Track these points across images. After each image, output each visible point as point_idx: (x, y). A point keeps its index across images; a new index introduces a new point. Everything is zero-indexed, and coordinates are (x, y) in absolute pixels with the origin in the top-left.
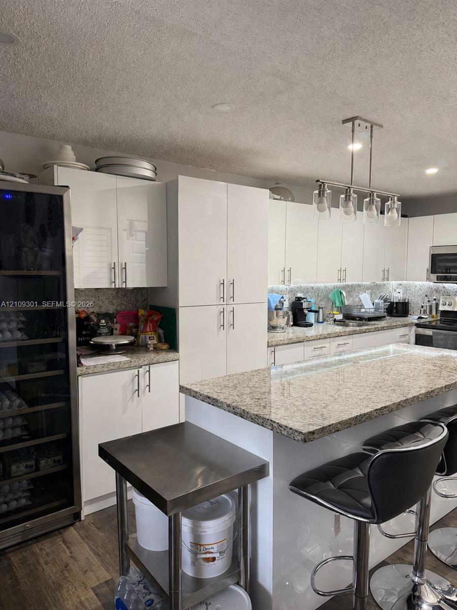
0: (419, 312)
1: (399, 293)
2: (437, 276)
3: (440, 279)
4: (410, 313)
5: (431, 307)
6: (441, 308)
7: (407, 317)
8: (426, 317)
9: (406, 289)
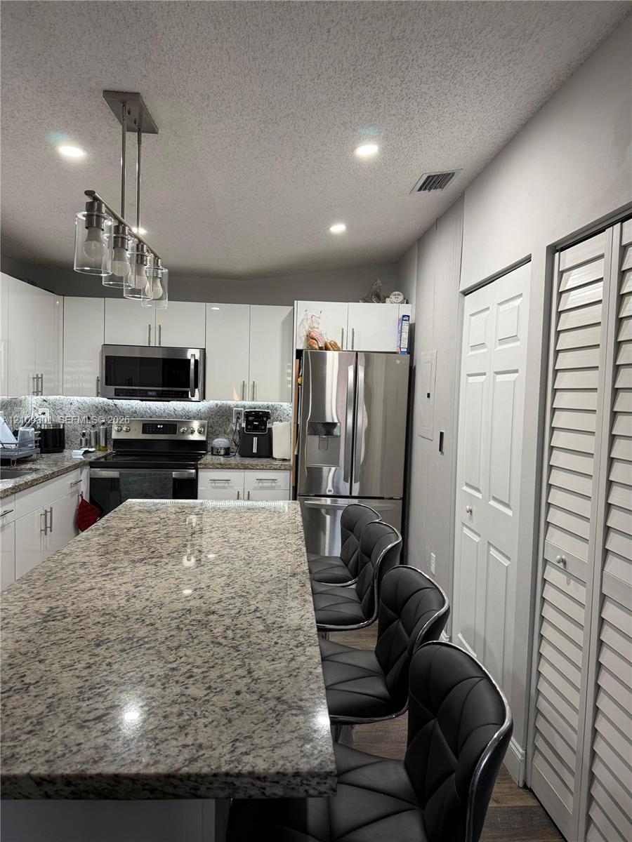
0: (79, 442)
1: (44, 414)
2: (116, 389)
3: (119, 394)
4: (66, 446)
5: (97, 435)
6: (114, 435)
7: (62, 452)
8: (93, 449)
9: (55, 407)
